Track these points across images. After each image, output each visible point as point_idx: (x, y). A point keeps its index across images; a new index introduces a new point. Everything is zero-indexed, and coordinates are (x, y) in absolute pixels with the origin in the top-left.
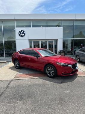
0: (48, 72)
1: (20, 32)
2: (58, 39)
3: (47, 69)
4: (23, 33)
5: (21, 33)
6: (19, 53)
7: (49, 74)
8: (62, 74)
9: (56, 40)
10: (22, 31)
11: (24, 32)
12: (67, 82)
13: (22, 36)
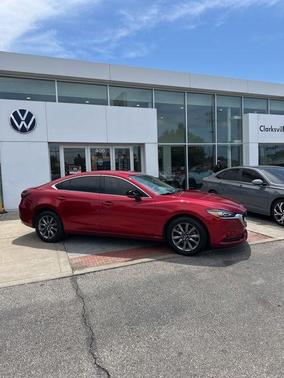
0: (177, 240)
1: (15, 114)
2: (143, 144)
3: (174, 230)
4: (27, 121)
5: (19, 121)
6: (54, 186)
7: (181, 245)
8: (224, 240)
9: (139, 148)
10: (23, 112)
11: (30, 115)
12: (238, 261)
13: (23, 130)
